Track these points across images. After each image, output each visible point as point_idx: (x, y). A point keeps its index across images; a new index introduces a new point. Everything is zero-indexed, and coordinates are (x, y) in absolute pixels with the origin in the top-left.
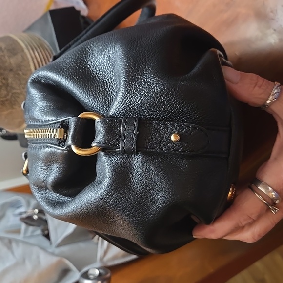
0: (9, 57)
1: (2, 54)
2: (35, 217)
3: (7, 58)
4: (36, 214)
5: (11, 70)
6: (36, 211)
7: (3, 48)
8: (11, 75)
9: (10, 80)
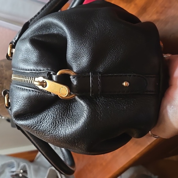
0: (6, 71)
1: (2, 69)
2: (21, 175)
3: (4, 71)
4: (21, 173)
5: (6, 79)
6: (22, 171)
7: (3, 65)
8: (6, 81)
9: (5, 85)
